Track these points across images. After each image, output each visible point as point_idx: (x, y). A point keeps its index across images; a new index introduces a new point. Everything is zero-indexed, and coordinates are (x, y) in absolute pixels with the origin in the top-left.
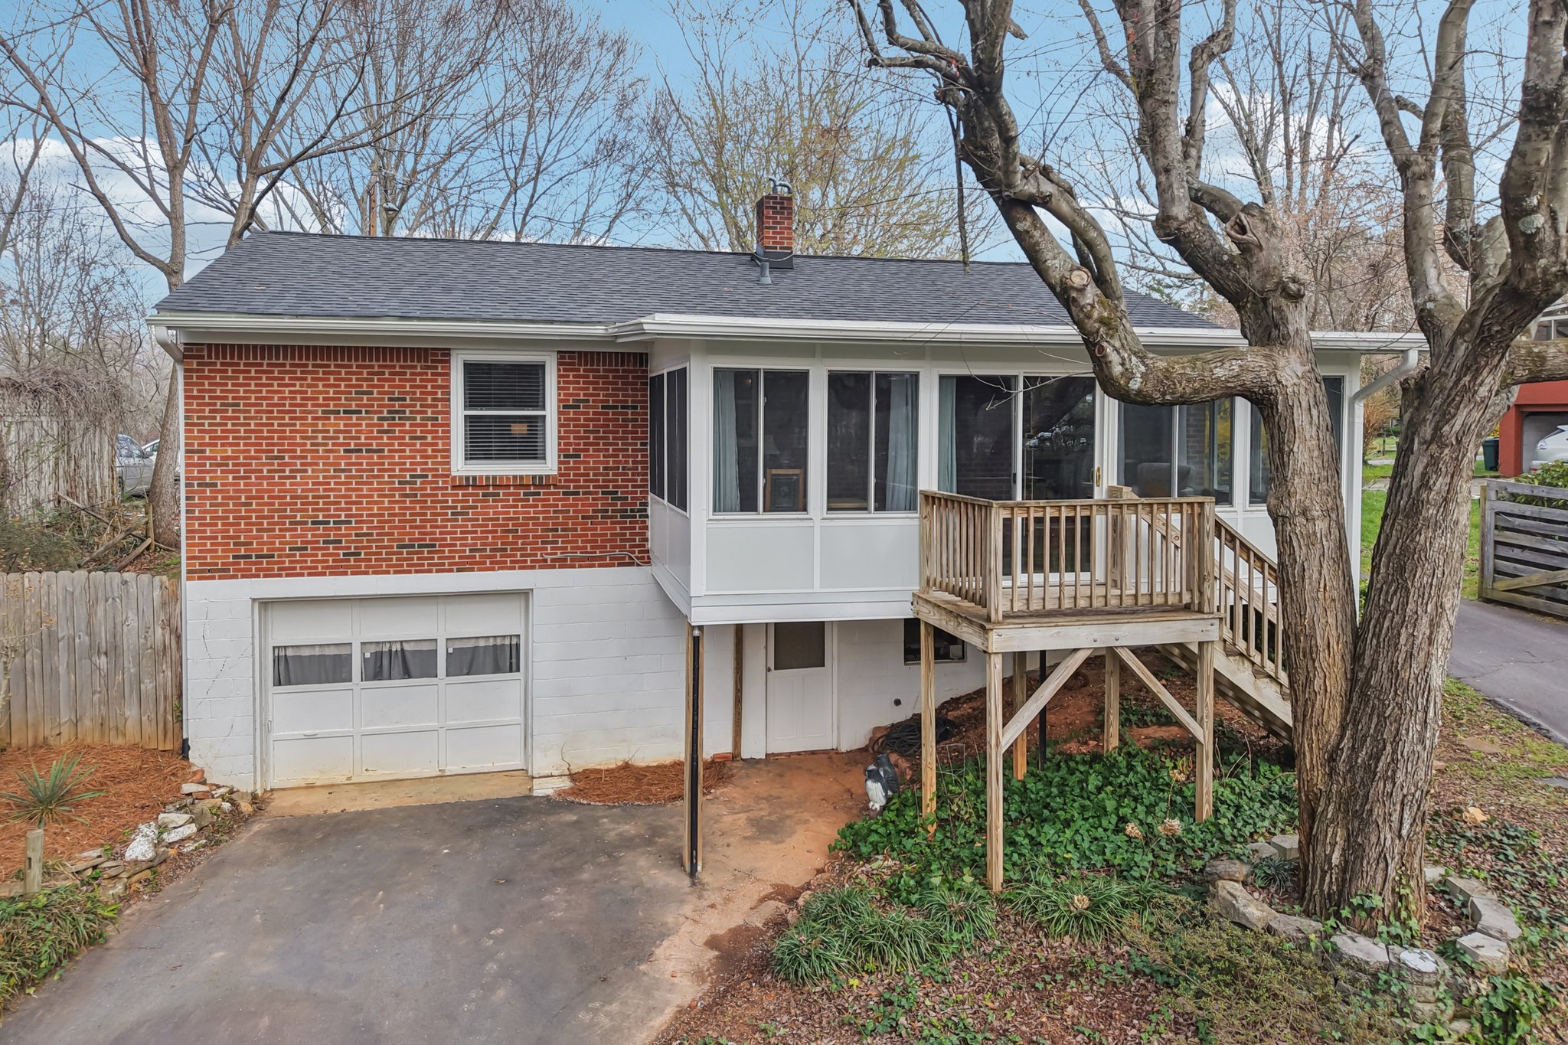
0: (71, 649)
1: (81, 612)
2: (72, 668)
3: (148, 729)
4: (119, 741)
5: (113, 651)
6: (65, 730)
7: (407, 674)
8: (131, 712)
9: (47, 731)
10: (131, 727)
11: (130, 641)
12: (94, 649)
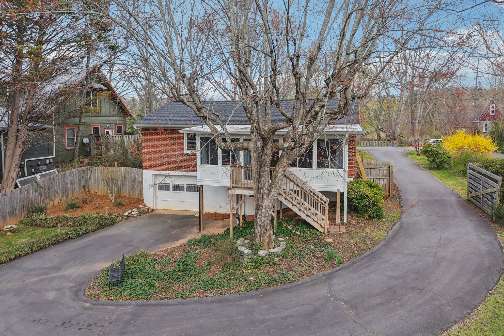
0: (129, 181)
1: (130, 174)
2: (129, 184)
3: (140, 196)
4: (135, 197)
5: (134, 181)
6: (128, 194)
7: (179, 190)
8: (137, 192)
9: (125, 194)
10: (137, 195)
11: (136, 180)
12: (132, 181)
